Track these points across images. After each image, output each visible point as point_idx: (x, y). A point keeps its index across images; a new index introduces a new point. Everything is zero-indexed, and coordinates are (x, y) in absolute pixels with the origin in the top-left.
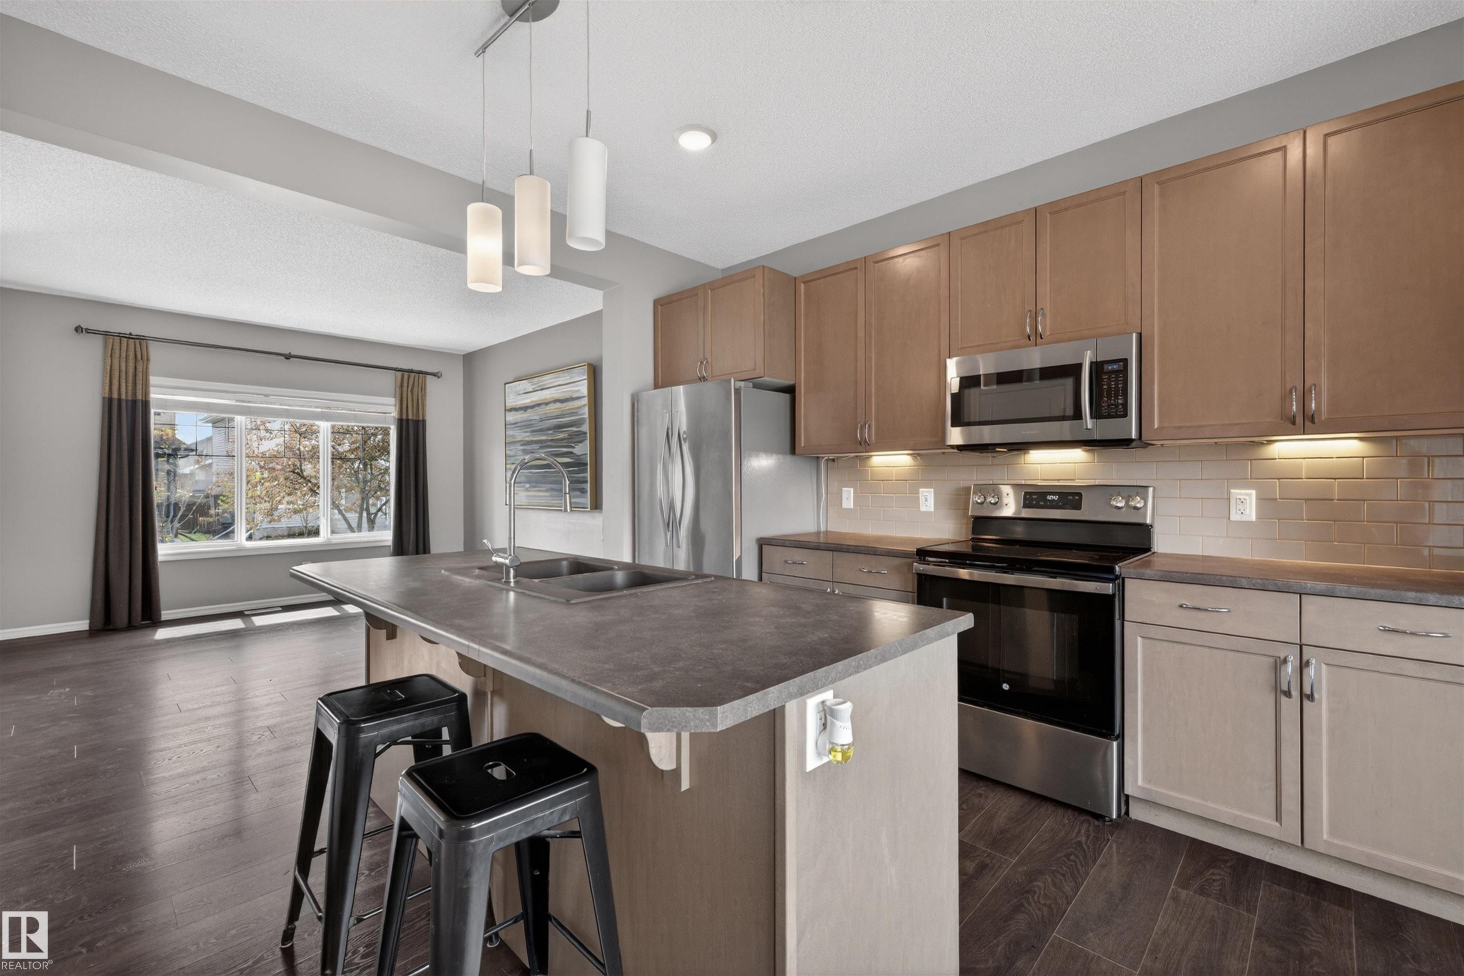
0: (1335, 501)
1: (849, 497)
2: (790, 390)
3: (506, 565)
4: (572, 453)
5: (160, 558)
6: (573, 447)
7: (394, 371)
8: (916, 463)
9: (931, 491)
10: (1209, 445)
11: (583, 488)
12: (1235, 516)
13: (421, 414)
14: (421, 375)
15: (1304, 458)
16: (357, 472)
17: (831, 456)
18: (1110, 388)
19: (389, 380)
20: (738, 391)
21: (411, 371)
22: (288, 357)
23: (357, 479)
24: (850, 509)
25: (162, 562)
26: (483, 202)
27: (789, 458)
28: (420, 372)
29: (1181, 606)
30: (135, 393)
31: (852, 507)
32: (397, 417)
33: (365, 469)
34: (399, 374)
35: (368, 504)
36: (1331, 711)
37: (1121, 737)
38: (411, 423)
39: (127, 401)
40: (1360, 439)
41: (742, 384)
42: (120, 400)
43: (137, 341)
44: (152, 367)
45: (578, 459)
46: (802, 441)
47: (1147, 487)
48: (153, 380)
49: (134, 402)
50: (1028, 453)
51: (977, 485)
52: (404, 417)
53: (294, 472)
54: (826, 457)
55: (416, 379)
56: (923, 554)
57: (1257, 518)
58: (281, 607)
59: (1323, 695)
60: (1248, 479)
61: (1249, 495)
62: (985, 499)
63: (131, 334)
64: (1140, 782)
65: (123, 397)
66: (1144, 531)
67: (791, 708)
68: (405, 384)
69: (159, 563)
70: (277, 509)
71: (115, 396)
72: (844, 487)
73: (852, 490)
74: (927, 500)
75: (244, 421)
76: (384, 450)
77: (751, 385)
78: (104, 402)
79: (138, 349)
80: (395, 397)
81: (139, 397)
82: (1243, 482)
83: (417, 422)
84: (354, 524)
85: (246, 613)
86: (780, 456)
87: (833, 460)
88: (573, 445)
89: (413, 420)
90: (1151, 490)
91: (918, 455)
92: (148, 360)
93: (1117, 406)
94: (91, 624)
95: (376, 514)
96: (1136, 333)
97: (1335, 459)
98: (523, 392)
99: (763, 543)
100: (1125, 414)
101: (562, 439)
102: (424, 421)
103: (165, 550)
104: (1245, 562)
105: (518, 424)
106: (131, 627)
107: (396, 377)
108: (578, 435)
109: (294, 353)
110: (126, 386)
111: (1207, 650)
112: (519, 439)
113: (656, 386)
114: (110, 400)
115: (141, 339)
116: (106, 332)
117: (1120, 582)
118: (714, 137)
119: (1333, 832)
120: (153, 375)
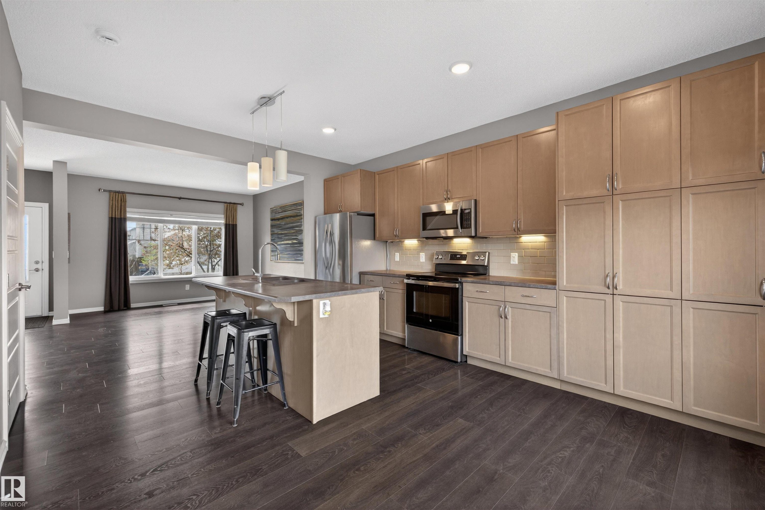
0: (538, 257)
1: (397, 257)
2: (373, 215)
3: (258, 276)
4: (297, 238)
5: (130, 282)
6: (298, 236)
7: (223, 203)
8: (418, 244)
9: (423, 254)
10: (504, 237)
11: (301, 253)
12: (512, 263)
13: (235, 222)
14: (235, 205)
15: (530, 242)
16: (207, 247)
17: (391, 241)
18: (466, 218)
19: (221, 207)
20: (351, 217)
21: (230, 203)
22: (180, 198)
23: (207, 250)
24: (397, 261)
25: (131, 284)
26: (253, 162)
27: (373, 241)
28: (234, 204)
29: (477, 291)
30: (121, 215)
31: (398, 260)
32: (225, 223)
33: (210, 245)
34: (226, 204)
35: (211, 260)
36: (512, 322)
37: (462, 335)
38: (231, 226)
39: (118, 218)
40: (544, 236)
41: (352, 213)
42: (115, 218)
43: (122, 194)
44: (128, 204)
45: (299, 241)
46: (377, 235)
47: (486, 252)
48: (128, 209)
49: (121, 218)
50: (453, 240)
51: (438, 252)
52: (228, 223)
53: (179, 246)
54: (389, 241)
55: (233, 207)
56: (409, 276)
57: (518, 263)
58: (177, 303)
59: (509, 317)
60: (515, 249)
61: (516, 255)
62: (438, 257)
63: (119, 191)
64: (467, 350)
65: (117, 217)
66: (486, 268)
67: (315, 301)
68: (228, 209)
69: (130, 285)
70: (172, 263)
71: (114, 216)
72: (396, 253)
73: (398, 254)
74: (423, 257)
75: (162, 226)
76: (219, 236)
77: (356, 214)
78: (109, 219)
79: (122, 197)
80: (224, 214)
81: (122, 217)
82: (514, 250)
83: (233, 225)
84: (206, 270)
85: (163, 305)
86: (371, 241)
87: (392, 242)
88: (298, 235)
89: (232, 225)
90: (487, 253)
91: (420, 240)
92: (126, 201)
93: (468, 224)
94: (105, 308)
95: (215, 265)
96: (474, 200)
97: (538, 243)
98: (277, 213)
99: (361, 274)
100: (470, 227)
101: (294, 233)
102: (236, 225)
103: (132, 279)
104: (512, 278)
105: (276, 226)
106: (119, 310)
107: (224, 206)
108: (300, 231)
109: (182, 197)
110: (118, 213)
111: (483, 305)
112: (276, 232)
113: (325, 214)
114: (112, 218)
115: (123, 193)
116: (110, 190)
117: (461, 283)
118: (335, 130)
119: (512, 360)
120: (128, 208)
